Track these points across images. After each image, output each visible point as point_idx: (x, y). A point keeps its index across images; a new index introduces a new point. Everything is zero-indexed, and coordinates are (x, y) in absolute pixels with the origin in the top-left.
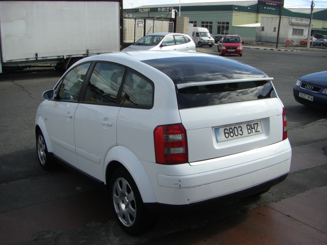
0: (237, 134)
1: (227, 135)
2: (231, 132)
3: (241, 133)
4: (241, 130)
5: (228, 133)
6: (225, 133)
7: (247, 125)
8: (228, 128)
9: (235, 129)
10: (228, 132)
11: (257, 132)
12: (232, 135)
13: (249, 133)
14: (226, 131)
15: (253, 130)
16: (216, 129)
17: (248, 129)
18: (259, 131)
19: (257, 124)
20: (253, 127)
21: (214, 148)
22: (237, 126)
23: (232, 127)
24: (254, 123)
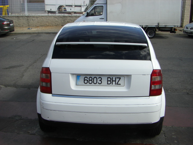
0: (95, 82)
1: (86, 82)
2: (90, 80)
3: (100, 82)
4: (101, 80)
5: (87, 81)
6: (84, 80)
7: (108, 78)
8: (88, 77)
9: (95, 79)
10: (88, 79)
11: (117, 84)
12: (90, 82)
13: (108, 84)
14: (86, 79)
15: (114, 82)
16: (78, 76)
17: (108, 81)
18: (120, 84)
19: (120, 78)
20: (114, 79)
21: (71, 88)
22: (98, 77)
23: (93, 77)
24: (116, 77)
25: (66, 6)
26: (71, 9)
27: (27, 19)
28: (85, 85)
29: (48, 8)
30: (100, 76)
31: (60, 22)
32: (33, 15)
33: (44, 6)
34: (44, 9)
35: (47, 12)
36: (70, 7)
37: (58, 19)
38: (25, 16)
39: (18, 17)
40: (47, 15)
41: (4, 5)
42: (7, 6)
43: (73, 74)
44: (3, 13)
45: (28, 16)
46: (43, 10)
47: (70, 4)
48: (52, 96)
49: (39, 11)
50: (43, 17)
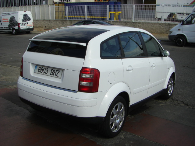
0: (44, 72)
1: (39, 71)
4: (47, 71)
7: (52, 70)
8: (41, 67)
9: (45, 69)
10: (41, 69)
11: (56, 76)
12: (41, 71)
13: (51, 74)
14: (40, 68)
15: (55, 74)
17: (51, 72)
18: (58, 76)
19: (59, 71)
20: (55, 72)
21: (30, 74)
22: (46, 68)
23: (44, 68)
24: (57, 70)
25: (177, 14)
26: (182, 18)
27: (134, 25)
28: (38, 73)
29: (158, 16)
30: (48, 67)
31: (165, 29)
32: (144, 21)
33: (155, 14)
34: (155, 16)
35: (157, 19)
36: (181, 15)
37: (163, 27)
38: (132, 22)
39: (125, 22)
40: (156, 22)
41: (117, 11)
42: (119, 12)
43: (33, 64)
44: (115, 18)
45: (135, 22)
46: (153, 17)
47: (182, 12)
48: (22, 79)
49: (149, 18)
50: (148, 24)
